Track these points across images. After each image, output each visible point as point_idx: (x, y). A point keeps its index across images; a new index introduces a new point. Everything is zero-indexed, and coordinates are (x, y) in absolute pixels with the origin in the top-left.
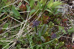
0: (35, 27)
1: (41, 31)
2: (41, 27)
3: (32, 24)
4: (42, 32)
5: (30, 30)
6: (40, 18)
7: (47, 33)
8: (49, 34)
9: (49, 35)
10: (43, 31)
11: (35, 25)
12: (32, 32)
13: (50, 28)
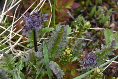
0: (31, 31)
1: (50, 46)
2: (48, 35)
3: (23, 24)
4: (54, 49)
5: (16, 43)
6: (45, 5)
7: (69, 52)
8: (74, 55)
9: (75, 59)
10: (55, 45)
11: (31, 28)
12: (22, 49)
13: (78, 35)
